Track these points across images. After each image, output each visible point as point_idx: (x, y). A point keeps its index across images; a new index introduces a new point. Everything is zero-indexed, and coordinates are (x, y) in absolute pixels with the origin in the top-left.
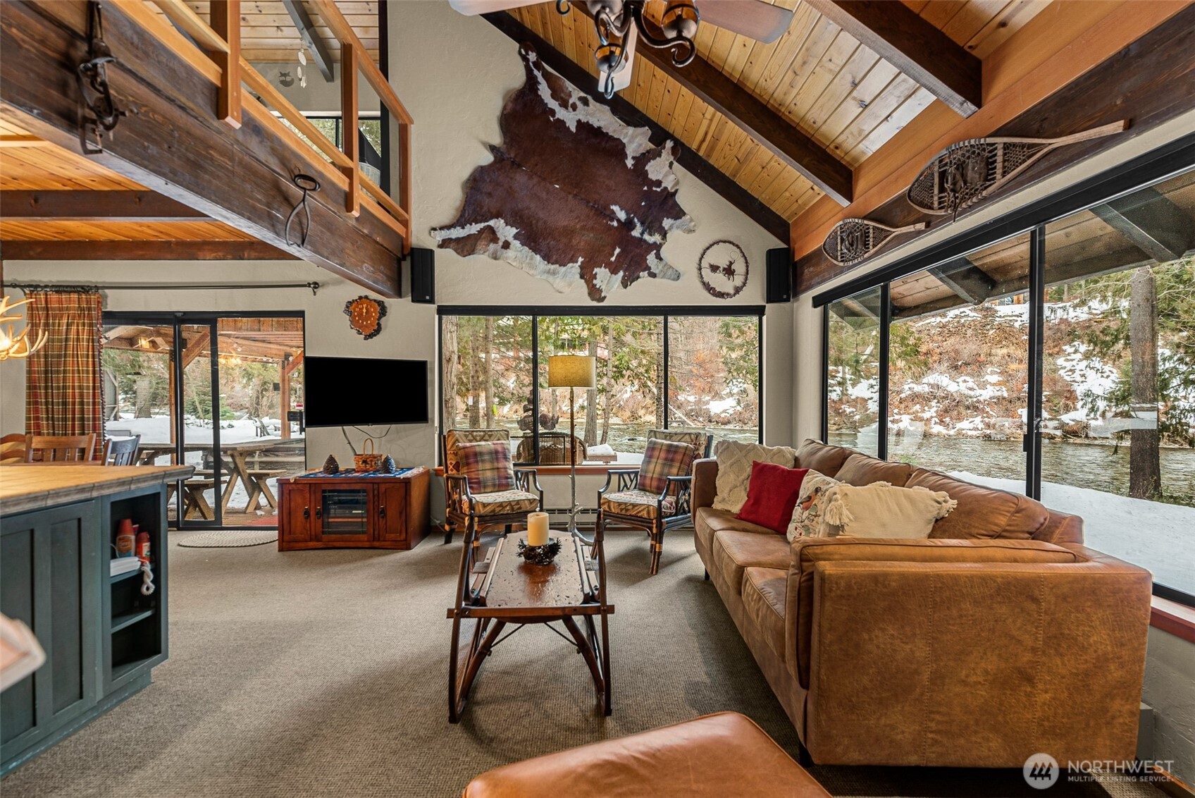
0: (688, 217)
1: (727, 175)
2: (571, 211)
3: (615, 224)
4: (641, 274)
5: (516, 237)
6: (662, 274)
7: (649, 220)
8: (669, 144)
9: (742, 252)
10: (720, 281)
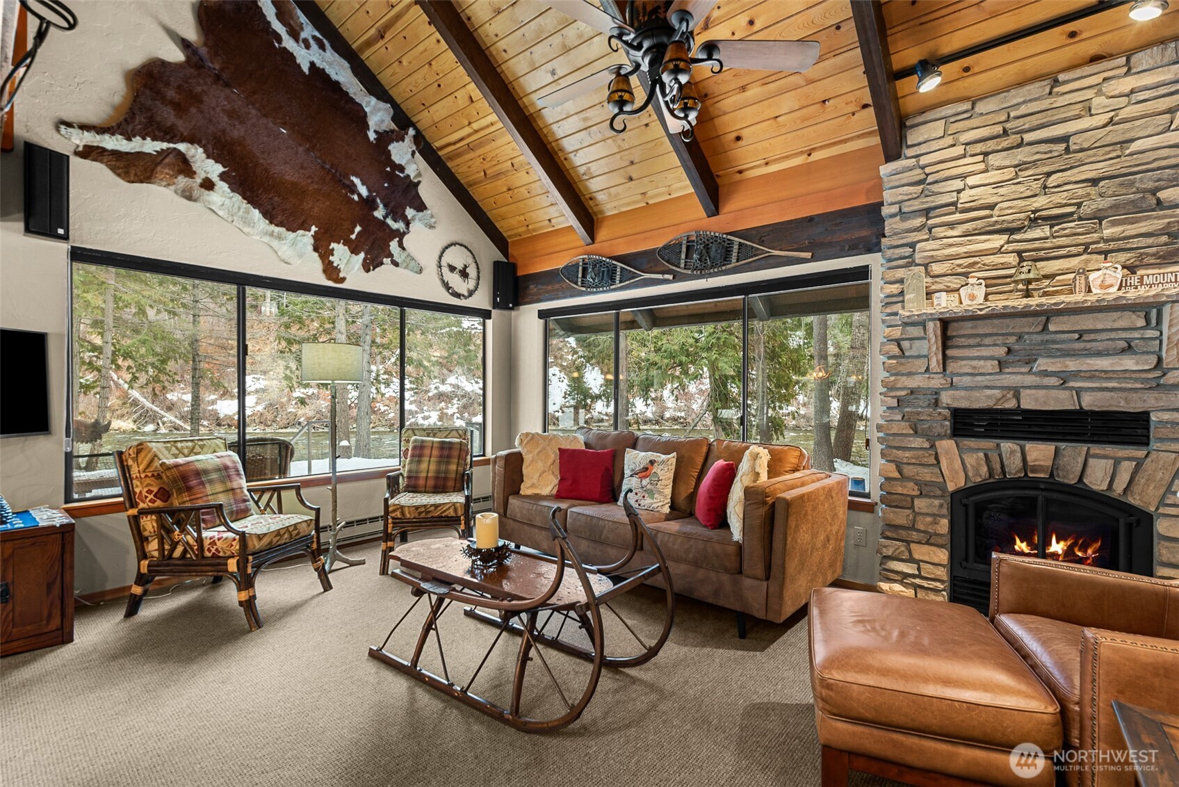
0: (429, 212)
1: (462, 182)
2: (302, 167)
3: (356, 197)
4: (385, 260)
5: (223, 177)
6: (405, 264)
7: (393, 203)
8: (411, 132)
9: (474, 258)
10: (455, 280)
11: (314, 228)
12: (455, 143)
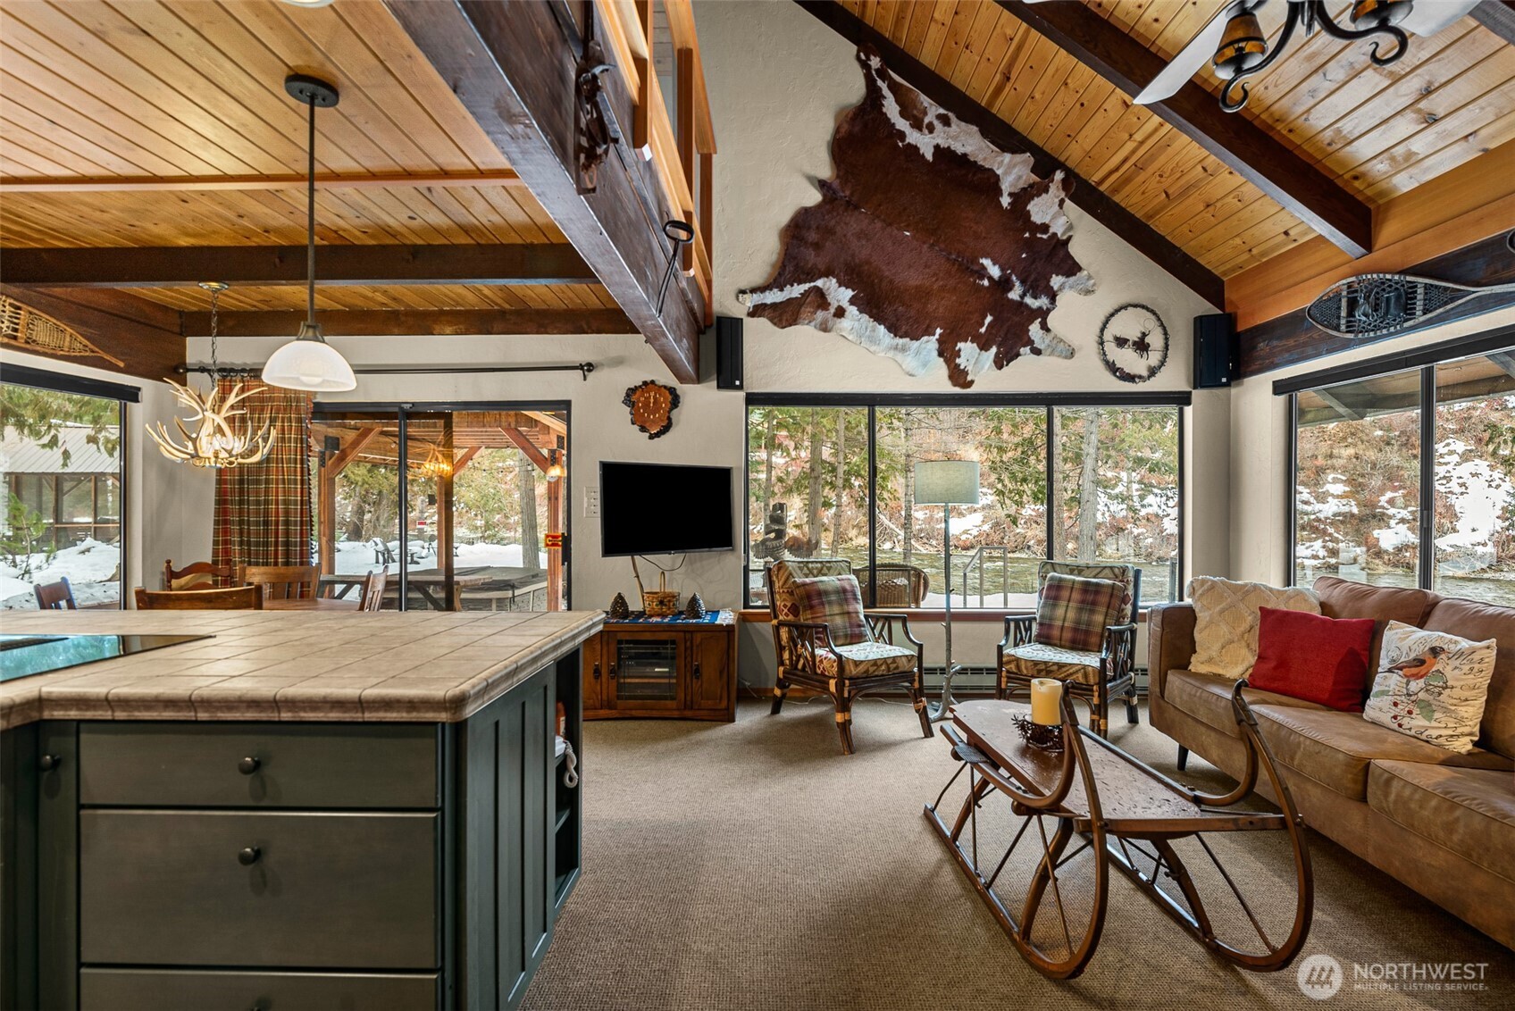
0: (1085, 273)
1: (1138, 215)
2: (926, 267)
3: (986, 283)
4: (1022, 350)
5: (852, 301)
6: (1050, 350)
7: (1033, 277)
8: (1059, 175)
9: (1159, 319)
10: (1129, 360)
11: (939, 331)
12: (1117, 169)
